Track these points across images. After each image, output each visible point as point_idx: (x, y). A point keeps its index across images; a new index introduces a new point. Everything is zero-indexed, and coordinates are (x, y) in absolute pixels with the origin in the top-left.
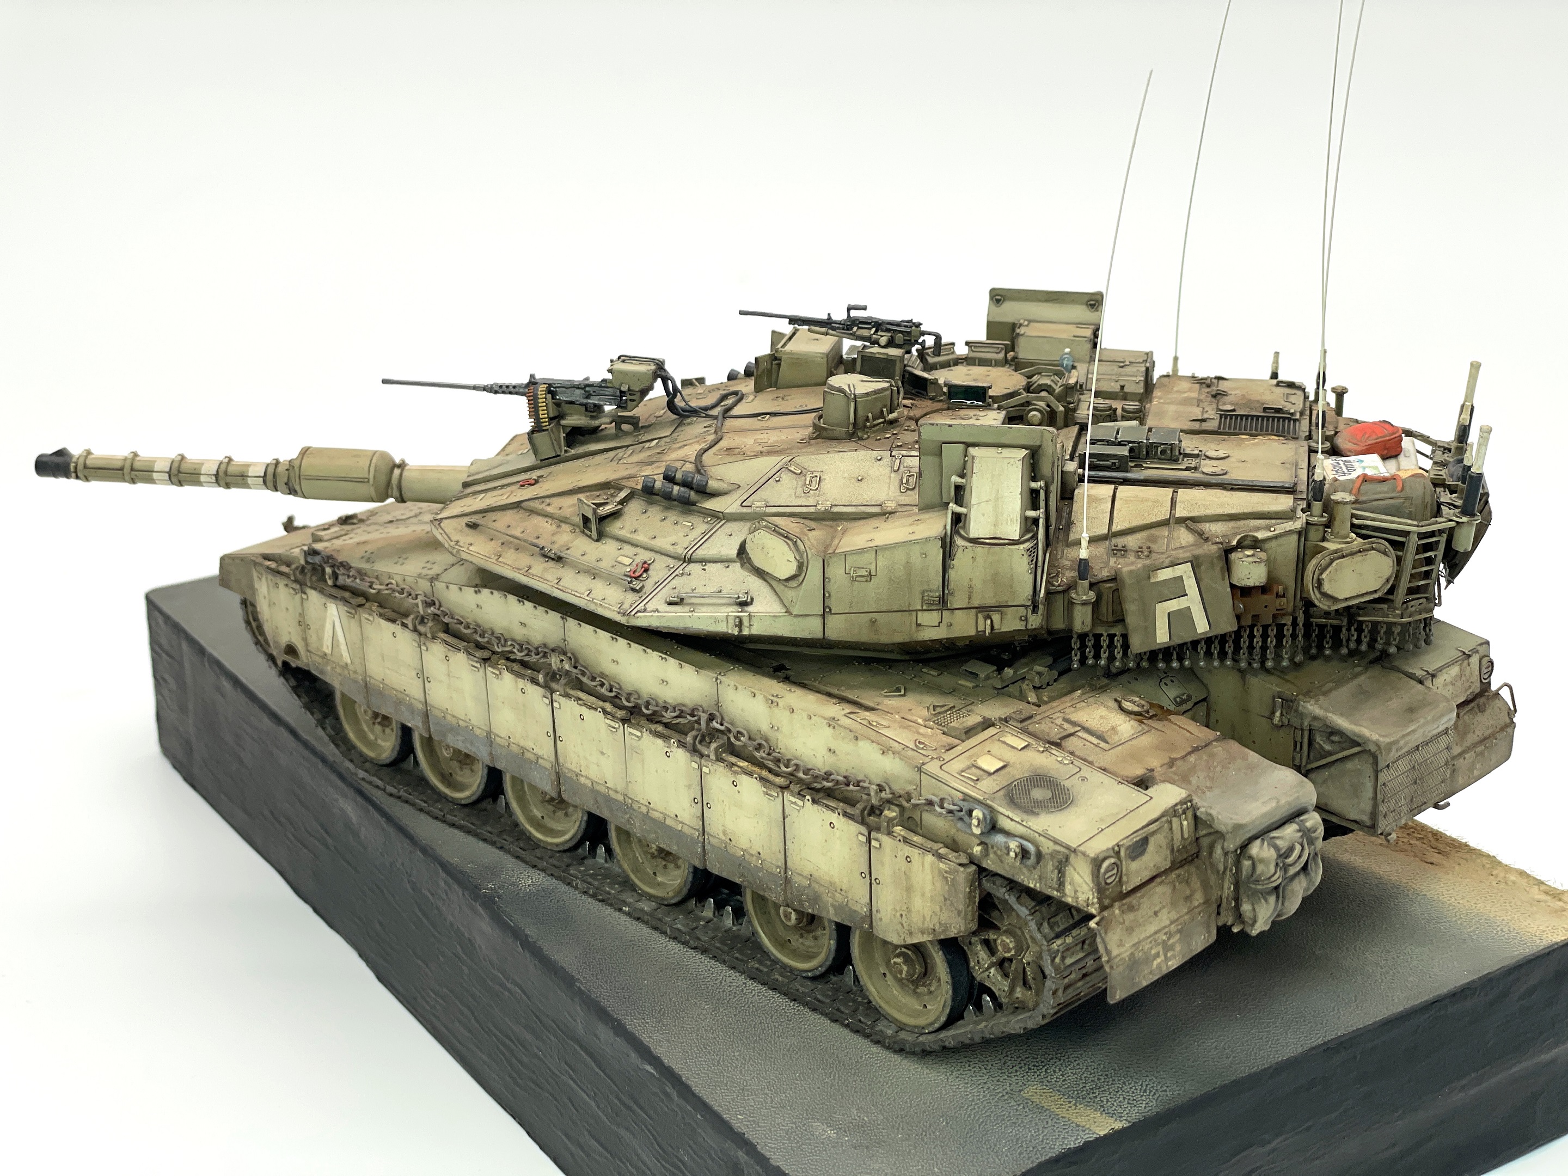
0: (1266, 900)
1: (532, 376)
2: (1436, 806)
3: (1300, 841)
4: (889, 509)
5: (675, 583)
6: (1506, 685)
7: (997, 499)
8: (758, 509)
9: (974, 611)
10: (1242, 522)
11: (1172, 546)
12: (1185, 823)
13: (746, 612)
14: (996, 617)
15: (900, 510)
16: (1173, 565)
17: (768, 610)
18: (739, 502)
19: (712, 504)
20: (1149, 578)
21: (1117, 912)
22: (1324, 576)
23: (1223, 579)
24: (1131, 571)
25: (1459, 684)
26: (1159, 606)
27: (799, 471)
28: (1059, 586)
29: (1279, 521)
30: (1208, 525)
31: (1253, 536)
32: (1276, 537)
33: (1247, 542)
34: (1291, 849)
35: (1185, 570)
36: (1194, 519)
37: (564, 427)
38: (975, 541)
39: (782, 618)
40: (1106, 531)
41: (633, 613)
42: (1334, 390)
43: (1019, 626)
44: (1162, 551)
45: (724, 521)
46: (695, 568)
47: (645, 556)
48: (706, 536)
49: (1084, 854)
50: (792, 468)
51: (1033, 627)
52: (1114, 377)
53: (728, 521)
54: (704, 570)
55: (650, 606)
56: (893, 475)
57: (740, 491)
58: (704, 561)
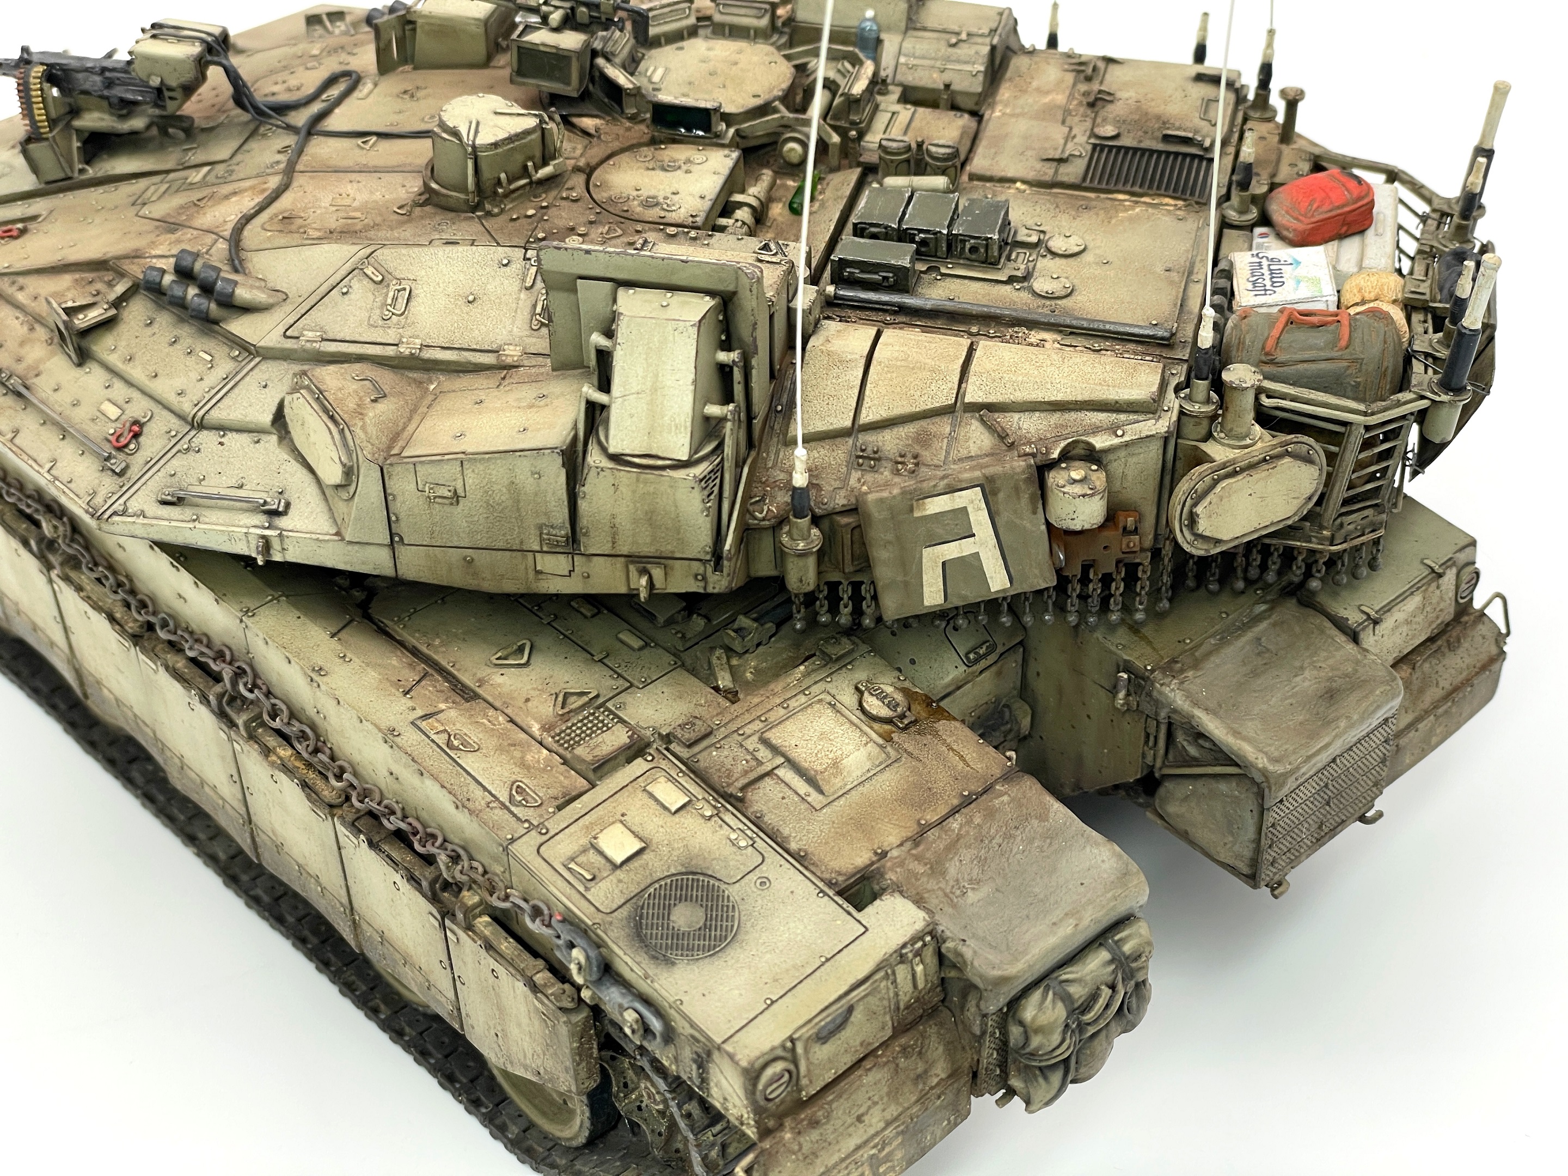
0: (1046, 1078)
1: (25, 50)
2: (1363, 819)
3: (1110, 979)
4: (509, 360)
5: (177, 464)
6: (1499, 595)
7: (654, 390)
8: (308, 345)
9: (623, 559)
10: (1073, 415)
11: (954, 455)
12: (919, 969)
13: (276, 528)
14: (657, 573)
15: (526, 363)
16: (951, 490)
17: (310, 528)
18: (281, 329)
19: (240, 327)
20: (911, 510)
21: (788, 1136)
22: (1199, 509)
23: (1034, 513)
24: (881, 500)
25: (1420, 618)
26: (927, 553)
27: (380, 278)
28: (764, 519)
29: (1132, 417)
30: (1016, 416)
31: (1088, 444)
32: (1127, 445)
33: (1079, 451)
34: (1094, 997)
35: (972, 500)
36: (992, 407)
37: (79, 131)
38: (616, 458)
39: (331, 544)
40: (848, 423)
41: (106, 516)
42: (1283, 93)
43: (693, 586)
44: (936, 462)
45: (257, 360)
46: (207, 439)
47: (139, 408)
48: (230, 383)
49: (731, 1057)
50: (369, 271)
51: (716, 591)
52: (938, 64)
53: (265, 358)
54: (221, 444)
55: (134, 506)
56: (523, 295)
57: (288, 308)
58: (223, 428)
